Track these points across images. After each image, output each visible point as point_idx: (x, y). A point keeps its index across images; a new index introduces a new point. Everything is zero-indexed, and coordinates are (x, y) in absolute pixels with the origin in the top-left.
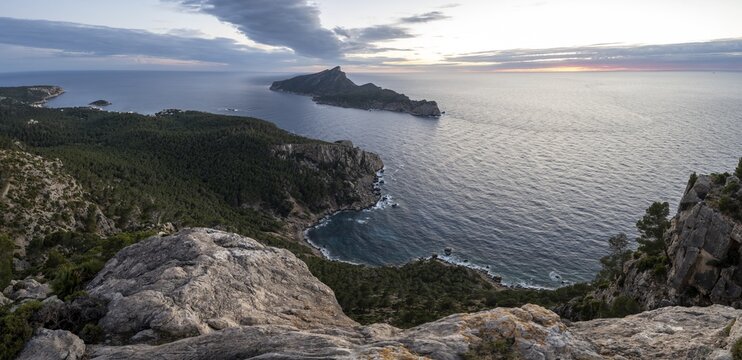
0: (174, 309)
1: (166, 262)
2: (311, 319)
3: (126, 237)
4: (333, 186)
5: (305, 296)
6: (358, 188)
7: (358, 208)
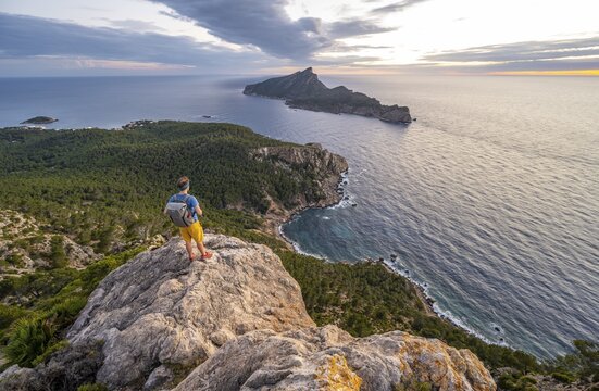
0: (177, 330)
1: (160, 278)
2: (285, 319)
3: (111, 260)
4: (304, 185)
5: (280, 293)
6: (324, 187)
7: (323, 206)
